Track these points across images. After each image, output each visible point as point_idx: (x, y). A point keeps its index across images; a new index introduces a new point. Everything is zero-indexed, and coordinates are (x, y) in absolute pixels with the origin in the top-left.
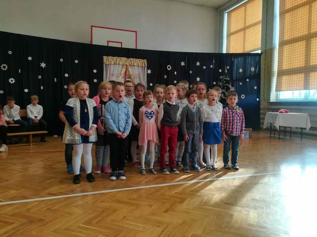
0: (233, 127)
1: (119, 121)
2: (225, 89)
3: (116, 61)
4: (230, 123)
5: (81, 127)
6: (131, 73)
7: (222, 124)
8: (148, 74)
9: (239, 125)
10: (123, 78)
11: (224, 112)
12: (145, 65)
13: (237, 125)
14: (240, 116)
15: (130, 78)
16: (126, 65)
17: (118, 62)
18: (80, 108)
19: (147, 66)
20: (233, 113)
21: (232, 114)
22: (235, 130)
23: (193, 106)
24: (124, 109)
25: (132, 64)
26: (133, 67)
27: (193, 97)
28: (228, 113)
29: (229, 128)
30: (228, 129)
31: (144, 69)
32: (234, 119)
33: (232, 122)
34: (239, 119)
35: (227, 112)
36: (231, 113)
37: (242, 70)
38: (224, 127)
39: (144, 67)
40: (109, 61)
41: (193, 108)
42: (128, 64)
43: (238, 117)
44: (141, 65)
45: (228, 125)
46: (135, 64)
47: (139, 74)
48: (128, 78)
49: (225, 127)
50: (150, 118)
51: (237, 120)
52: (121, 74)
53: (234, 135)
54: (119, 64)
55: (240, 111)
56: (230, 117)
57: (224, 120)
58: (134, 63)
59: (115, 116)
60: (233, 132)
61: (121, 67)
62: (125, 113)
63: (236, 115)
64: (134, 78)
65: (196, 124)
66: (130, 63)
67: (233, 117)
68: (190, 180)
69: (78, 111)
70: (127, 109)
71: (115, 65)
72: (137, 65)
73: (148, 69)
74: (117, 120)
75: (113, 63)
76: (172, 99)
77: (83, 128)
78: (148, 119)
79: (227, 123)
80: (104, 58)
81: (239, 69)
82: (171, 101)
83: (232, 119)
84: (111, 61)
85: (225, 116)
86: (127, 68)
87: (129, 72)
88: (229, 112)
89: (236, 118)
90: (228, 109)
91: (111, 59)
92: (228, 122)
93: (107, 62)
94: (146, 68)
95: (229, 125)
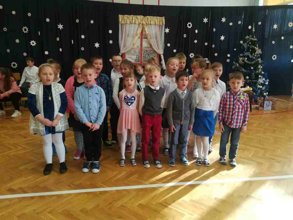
0: (233, 117)
1: (90, 109)
2: (250, 51)
3: (132, 20)
4: (229, 112)
5: (45, 117)
6: (147, 32)
7: (220, 112)
8: (165, 33)
9: (241, 115)
10: (139, 38)
11: (224, 98)
12: (163, 23)
13: (238, 116)
14: (244, 104)
15: (147, 38)
16: (142, 24)
17: (134, 21)
18: (43, 96)
19: (164, 24)
20: (234, 99)
21: (234, 101)
22: (235, 121)
23: (182, 92)
24: (96, 95)
25: (148, 22)
26: (150, 25)
27: (182, 80)
28: (228, 100)
29: (228, 118)
30: (226, 120)
31: (162, 27)
32: (234, 107)
33: (233, 111)
34: (242, 108)
35: (227, 97)
36: (232, 100)
37: (277, 26)
38: (222, 116)
39: (162, 26)
40: (124, 19)
41: (182, 93)
42: (144, 23)
43: (240, 105)
44: (159, 23)
45: (226, 114)
46: (152, 23)
47: (156, 34)
48: (144, 38)
49: (224, 116)
50: (129, 104)
51: (239, 108)
52: (137, 35)
53: (233, 126)
54: (135, 23)
55: (244, 98)
56: (230, 105)
57: (223, 107)
58: (151, 21)
59: (85, 104)
60: (232, 124)
61: (137, 26)
62: (97, 101)
63: (238, 102)
64: (151, 38)
65: (184, 113)
66: (147, 21)
67: (234, 105)
68: (168, 182)
69: (40, 99)
70: (99, 95)
71: (131, 24)
72: (155, 24)
73: (166, 28)
74: (87, 109)
75: (128, 22)
76: (155, 84)
77: (47, 118)
78: (127, 106)
79: (226, 111)
80: (120, 17)
81: (274, 24)
82: (153, 86)
83: (232, 107)
84: (127, 21)
85: (225, 103)
86: (143, 27)
87: (145, 31)
88: (230, 98)
89: (237, 107)
90: (230, 95)
91: (127, 18)
92: (228, 110)
93: (123, 21)
94: (164, 27)
95: (229, 115)
